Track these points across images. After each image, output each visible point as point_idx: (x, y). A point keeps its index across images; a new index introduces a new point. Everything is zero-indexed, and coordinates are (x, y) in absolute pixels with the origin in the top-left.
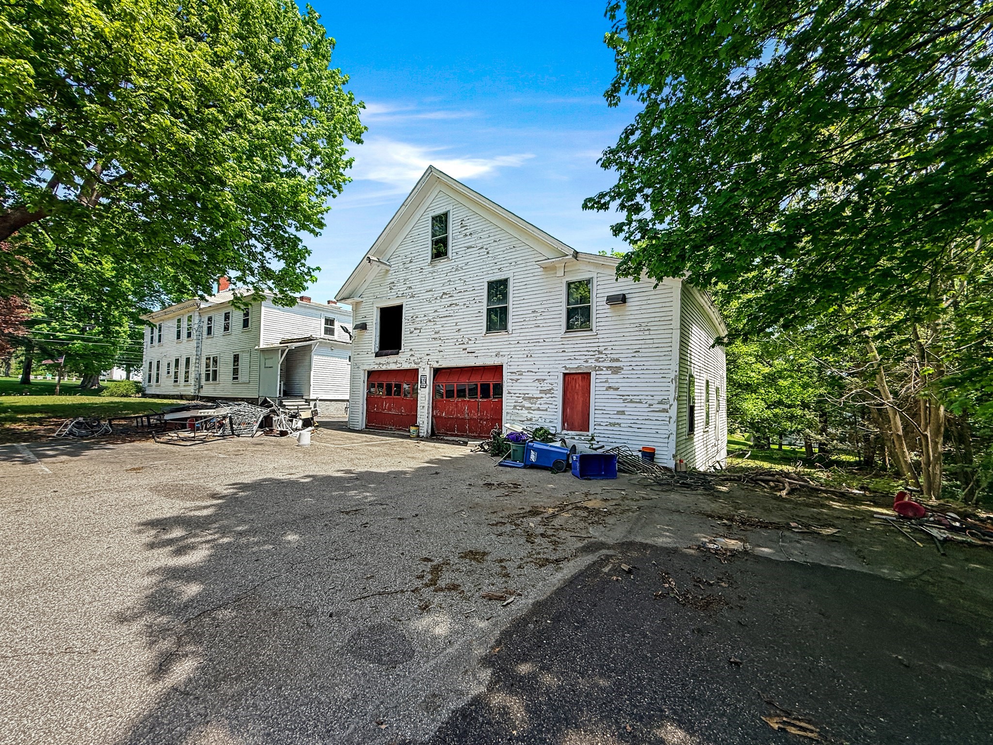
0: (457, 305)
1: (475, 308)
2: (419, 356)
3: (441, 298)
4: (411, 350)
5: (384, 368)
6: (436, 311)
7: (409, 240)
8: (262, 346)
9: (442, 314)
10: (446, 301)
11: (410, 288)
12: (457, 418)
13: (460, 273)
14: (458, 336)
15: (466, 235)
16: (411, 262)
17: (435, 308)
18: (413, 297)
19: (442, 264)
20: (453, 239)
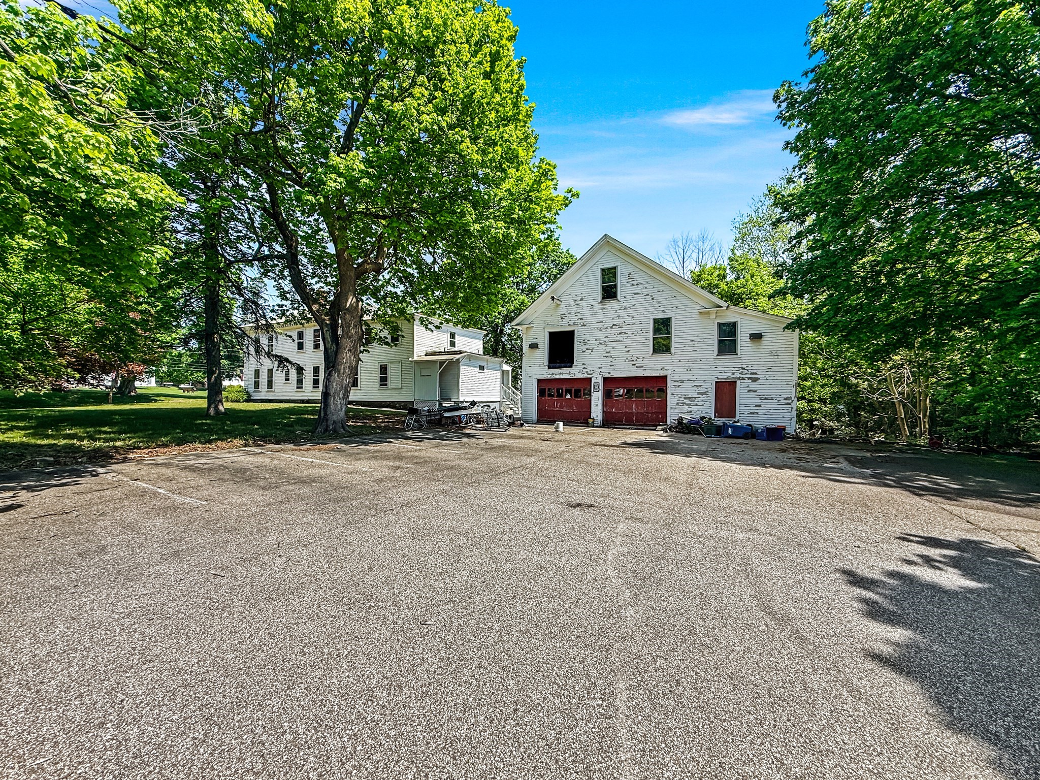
0: (625, 333)
1: (642, 337)
2: (591, 369)
3: (612, 327)
4: (583, 364)
5: (557, 377)
6: (606, 337)
7: (579, 283)
8: (416, 358)
9: (611, 339)
10: (616, 330)
11: (581, 319)
12: (626, 412)
13: (629, 311)
14: (628, 355)
15: (633, 285)
16: (581, 300)
17: (606, 335)
18: (584, 325)
19: (612, 304)
20: (622, 286)
